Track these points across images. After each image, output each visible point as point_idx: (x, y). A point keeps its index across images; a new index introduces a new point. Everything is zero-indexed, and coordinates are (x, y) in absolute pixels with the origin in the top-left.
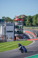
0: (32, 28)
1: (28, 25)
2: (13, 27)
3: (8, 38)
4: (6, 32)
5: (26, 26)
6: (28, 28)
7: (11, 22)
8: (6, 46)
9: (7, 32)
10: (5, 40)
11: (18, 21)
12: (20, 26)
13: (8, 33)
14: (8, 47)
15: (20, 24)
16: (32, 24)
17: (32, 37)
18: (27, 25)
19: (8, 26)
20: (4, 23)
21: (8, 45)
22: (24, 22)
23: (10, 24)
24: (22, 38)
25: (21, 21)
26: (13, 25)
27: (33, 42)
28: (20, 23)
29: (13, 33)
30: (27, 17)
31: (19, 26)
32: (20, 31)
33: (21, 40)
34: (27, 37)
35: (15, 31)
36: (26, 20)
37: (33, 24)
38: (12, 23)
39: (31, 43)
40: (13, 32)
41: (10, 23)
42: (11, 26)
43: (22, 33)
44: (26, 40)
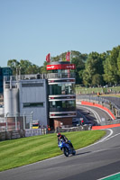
0: (102, 92)
1: (90, 81)
2: (44, 89)
3: (28, 127)
4: (22, 106)
5: (84, 86)
6: (92, 90)
7: (36, 76)
8: (23, 150)
9: (26, 106)
10: (19, 131)
11: (59, 71)
12: (63, 86)
13: (28, 109)
14: (29, 152)
15: (65, 81)
16: (102, 78)
17: (103, 120)
18: (86, 83)
19: (28, 89)
20: (14, 79)
21: (29, 148)
22: (77, 74)
23: (34, 81)
24: (74, 124)
25: (66, 71)
26: (41, 85)
27: (107, 133)
28: (64, 76)
29: (44, 109)
30: (84, 57)
31: (61, 87)
32: (66, 102)
33: (70, 130)
34: (89, 119)
35: (49, 103)
36: (83, 68)
37: (105, 79)
38: (39, 77)
39: (101, 138)
40: (45, 105)
41: (32, 78)
42: (37, 88)
43: (74, 108)
44: (86, 129)
